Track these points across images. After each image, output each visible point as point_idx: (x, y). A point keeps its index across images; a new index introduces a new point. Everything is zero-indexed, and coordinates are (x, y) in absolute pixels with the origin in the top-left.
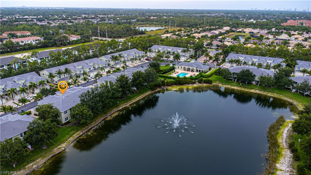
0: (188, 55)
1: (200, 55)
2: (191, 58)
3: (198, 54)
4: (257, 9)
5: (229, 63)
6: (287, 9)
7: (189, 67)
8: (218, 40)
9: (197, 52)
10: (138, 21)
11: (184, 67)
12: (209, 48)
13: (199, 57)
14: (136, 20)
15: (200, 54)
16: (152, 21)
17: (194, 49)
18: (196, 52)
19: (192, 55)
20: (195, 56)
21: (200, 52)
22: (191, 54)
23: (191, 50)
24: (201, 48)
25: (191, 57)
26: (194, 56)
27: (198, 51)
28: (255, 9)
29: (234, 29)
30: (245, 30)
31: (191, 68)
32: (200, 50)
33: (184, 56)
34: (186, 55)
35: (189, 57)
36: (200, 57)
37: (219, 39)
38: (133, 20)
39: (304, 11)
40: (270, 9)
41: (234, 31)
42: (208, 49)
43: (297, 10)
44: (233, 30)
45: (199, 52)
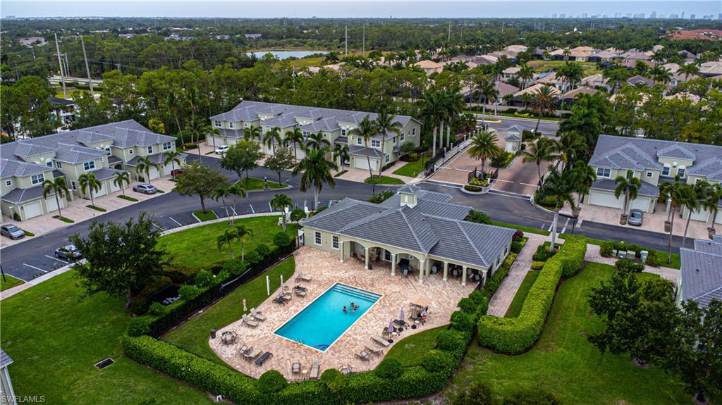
0: (387, 146)
1: (445, 145)
2: (402, 159)
3: (438, 138)
4: (565, 15)
5: (617, 195)
6: (635, 15)
7: (384, 246)
8: (506, 79)
9: (431, 130)
10: (265, 36)
11: (353, 244)
12: (481, 110)
13: (441, 154)
14: (260, 35)
15: (445, 140)
16: (304, 38)
17: (419, 117)
18: (426, 131)
19: (410, 144)
20: (424, 148)
21: (445, 129)
22: (401, 142)
23: (405, 120)
24: (450, 111)
25: (406, 155)
26: (418, 151)
27: (438, 125)
28: (562, 15)
29: (539, 51)
30: (573, 52)
31: (395, 251)
32: (447, 121)
33: (368, 152)
34: (379, 148)
35: (395, 154)
36: (448, 156)
37: (508, 75)
38: (253, 36)
39: (672, 18)
40: (595, 15)
41: (539, 57)
42: (480, 115)
43: (657, 17)
44: (537, 53)
45: (441, 132)
